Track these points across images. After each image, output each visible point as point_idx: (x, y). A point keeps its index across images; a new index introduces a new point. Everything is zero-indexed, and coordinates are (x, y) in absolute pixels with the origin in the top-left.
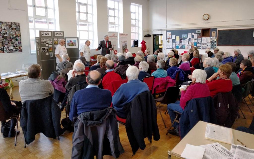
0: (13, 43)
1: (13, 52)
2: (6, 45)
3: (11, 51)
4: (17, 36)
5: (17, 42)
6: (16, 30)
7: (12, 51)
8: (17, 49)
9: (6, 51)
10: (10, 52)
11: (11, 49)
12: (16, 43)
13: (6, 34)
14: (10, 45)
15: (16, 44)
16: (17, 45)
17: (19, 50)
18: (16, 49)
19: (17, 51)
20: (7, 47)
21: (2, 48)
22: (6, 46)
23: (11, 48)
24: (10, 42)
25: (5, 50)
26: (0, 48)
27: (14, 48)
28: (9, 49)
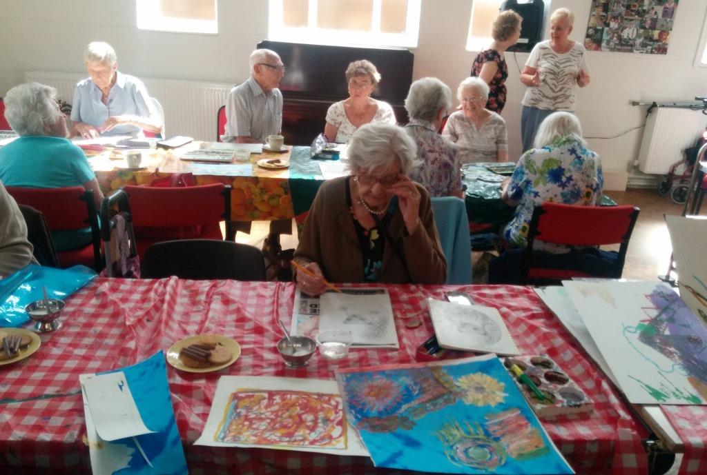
0: (644, 11)
1: (631, 51)
2: (615, 18)
3: (627, 45)
5: (660, 9)
7: (632, 46)
8: (651, 39)
9: (608, 43)
10: (619, 50)
11: (630, 37)
12: (656, 13)
14: (631, 20)
15: (652, 19)
16: (654, 21)
17: (656, 45)
18: (646, 38)
19: (649, 48)
20: (616, 26)
21: (596, 31)
22: (614, 25)
23: (630, 32)
24: (634, 6)
25: (606, 37)
26: (591, 31)
27: (638, 36)
28: (620, 38)
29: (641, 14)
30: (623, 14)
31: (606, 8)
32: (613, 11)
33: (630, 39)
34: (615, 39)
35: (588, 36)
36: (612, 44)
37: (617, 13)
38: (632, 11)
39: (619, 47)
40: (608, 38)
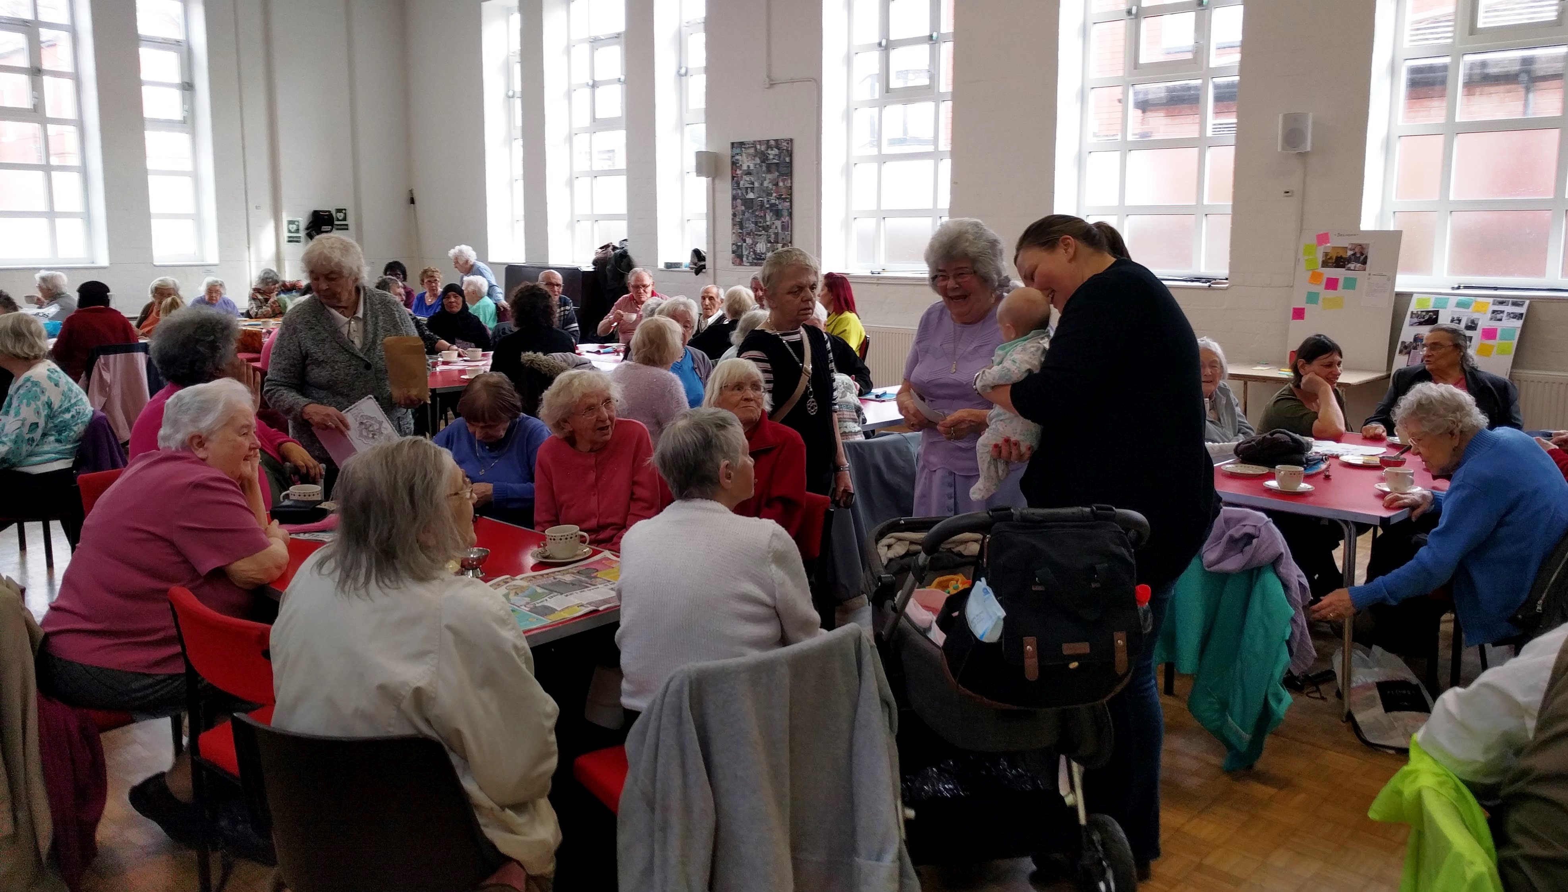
0: (768, 226)
2: (749, 234)
4: (779, 197)
5: (778, 223)
6: (777, 174)
9: (747, 259)
12: (776, 228)
13: (752, 189)
14: (761, 235)
16: (776, 234)
20: (751, 242)
21: (738, 247)
22: (749, 241)
23: (761, 247)
24: (760, 222)
25: (745, 253)
26: (735, 247)
27: (768, 250)
28: (755, 252)
29: (766, 228)
30: (754, 230)
31: (741, 225)
32: (746, 228)
33: (762, 254)
34: (752, 253)
35: (733, 252)
36: (750, 258)
37: (749, 229)
38: (760, 227)
39: (755, 261)
40: (746, 253)
